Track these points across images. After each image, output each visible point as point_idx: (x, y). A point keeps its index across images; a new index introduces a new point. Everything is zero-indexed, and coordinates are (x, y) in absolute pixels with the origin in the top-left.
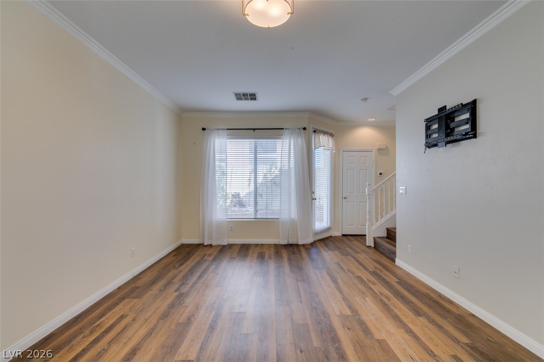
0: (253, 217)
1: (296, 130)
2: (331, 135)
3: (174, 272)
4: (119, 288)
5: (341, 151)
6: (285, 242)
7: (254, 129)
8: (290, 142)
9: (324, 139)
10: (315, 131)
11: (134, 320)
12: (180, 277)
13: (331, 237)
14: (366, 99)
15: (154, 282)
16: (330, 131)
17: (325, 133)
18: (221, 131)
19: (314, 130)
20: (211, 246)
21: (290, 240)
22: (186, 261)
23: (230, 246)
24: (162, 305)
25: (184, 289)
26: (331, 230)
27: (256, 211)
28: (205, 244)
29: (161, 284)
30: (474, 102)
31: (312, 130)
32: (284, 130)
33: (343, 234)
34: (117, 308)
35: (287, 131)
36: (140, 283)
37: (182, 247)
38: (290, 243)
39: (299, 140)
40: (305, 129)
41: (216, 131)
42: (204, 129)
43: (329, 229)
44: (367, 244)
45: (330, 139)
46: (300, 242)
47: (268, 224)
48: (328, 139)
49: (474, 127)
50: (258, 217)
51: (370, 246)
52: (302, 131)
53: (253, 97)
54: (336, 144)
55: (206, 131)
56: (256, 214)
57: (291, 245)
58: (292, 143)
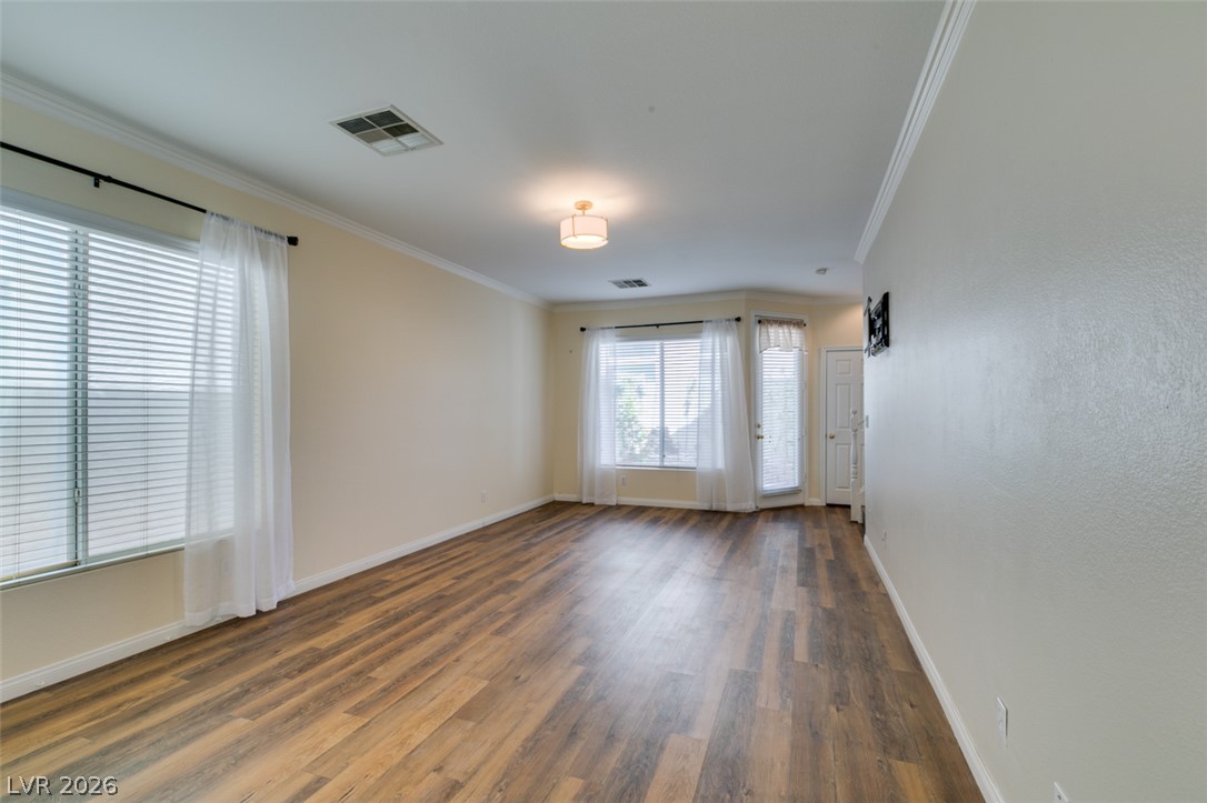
0: (658, 464)
1: (724, 323)
2: (800, 324)
3: (531, 526)
4: (467, 534)
5: (823, 353)
6: (705, 507)
7: (658, 325)
8: (714, 342)
9: (777, 333)
10: (760, 322)
11: (476, 555)
12: (535, 530)
13: (802, 506)
14: (825, 270)
15: (504, 532)
16: (798, 317)
17: (781, 322)
18: (607, 331)
19: (758, 318)
20: (592, 504)
21: (714, 504)
22: (549, 518)
23: (619, 507)
24: (507, 549)
25: (534, 541)
26: (801, 495)
27: (663, 456)
28: (584, 502)
29: (511, 534)
30: (887, 296)
31: (754, 320)
32: (704, 324)
33: (829, 502)
34: (463, 547)
35: (709, 325)
36: (491, 531)
37: (554, 503)
38: (714, 508)
39: (730, 338)
40: (738, 319)
41: (600, 331)
42: (583, 329)
43: (795, 492)
44: (852, 519)
45: (794, 331)
46: (730, 508)
47: (681, 476)
48: (790, 333)
50: (666, 464)
51: (856, 522)
52: (734, 323)
53: (640, 283)
54: (811, 338)
55: (586, 332)
56: (662, 461)
57: (716, 512)
58: (717, 343)
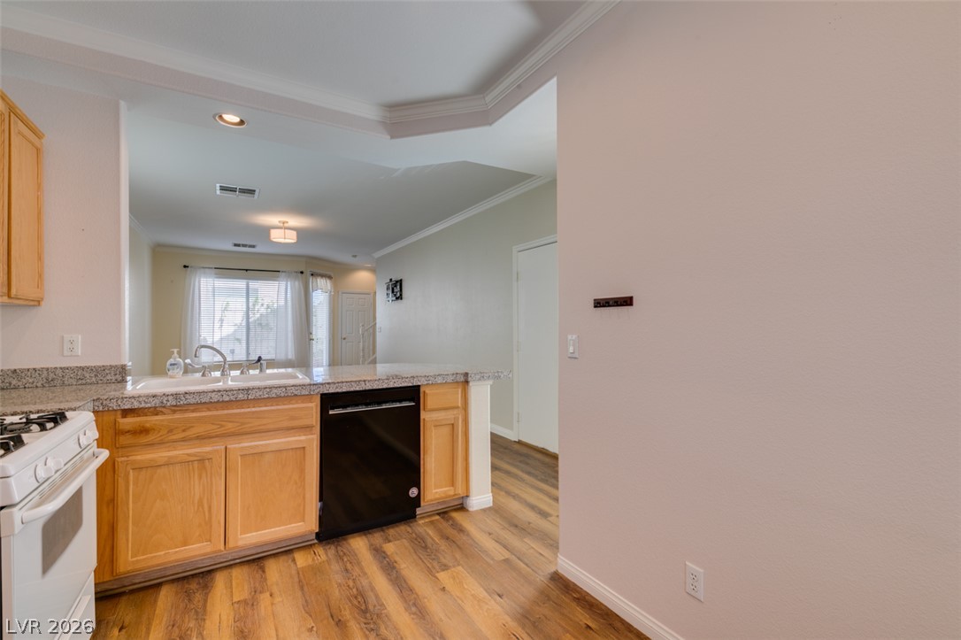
0: (244, 359)
1: (293, 273)
2: (330, 277)
5: (340, 293)
7: (247, 270)
8: (287, 286)
9: (321, 282)
10: (312, 275)
14: (356, 256)
16: (328, 273)
17: (322, 276)
18: (207, 270)
19: (312, 273)
27: (248, 354)
30: (401, 280)
31: (309, 273)
32: (280, 273)
35: (283, 274)
39: (297, 283)
40: (302, 273)
41: (202, 270)
42: (185, 267)
45: (328, 281)
48: (326, 282)
49: (401, 295)
52: (300, 274)
53: (254, 246)
54: (335, 286)
55: (189, 269)
56: (248, 357)
58: (289, 285)
